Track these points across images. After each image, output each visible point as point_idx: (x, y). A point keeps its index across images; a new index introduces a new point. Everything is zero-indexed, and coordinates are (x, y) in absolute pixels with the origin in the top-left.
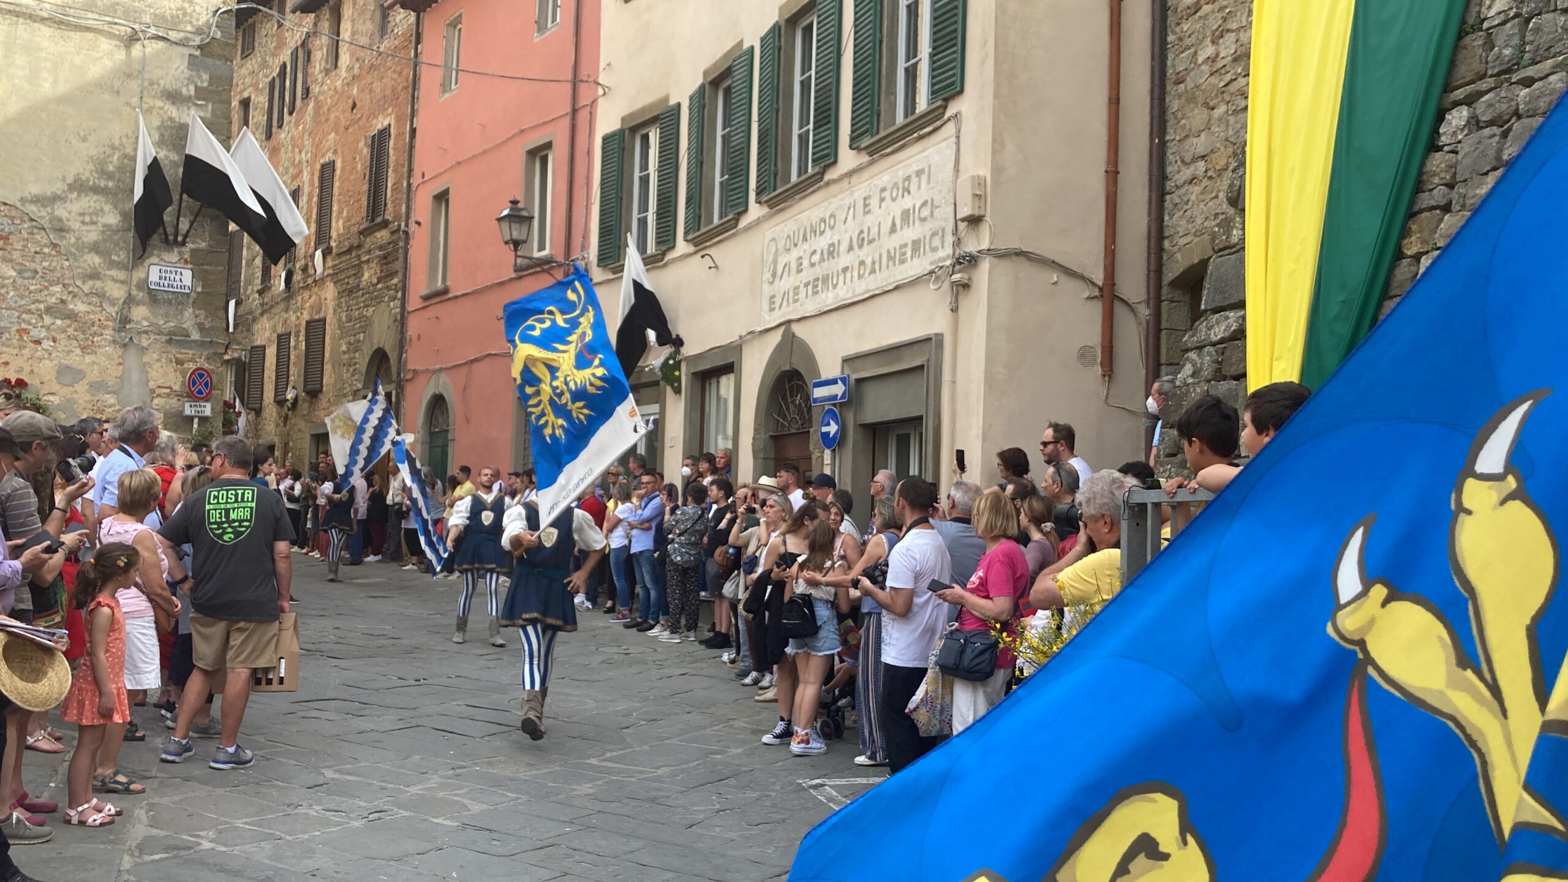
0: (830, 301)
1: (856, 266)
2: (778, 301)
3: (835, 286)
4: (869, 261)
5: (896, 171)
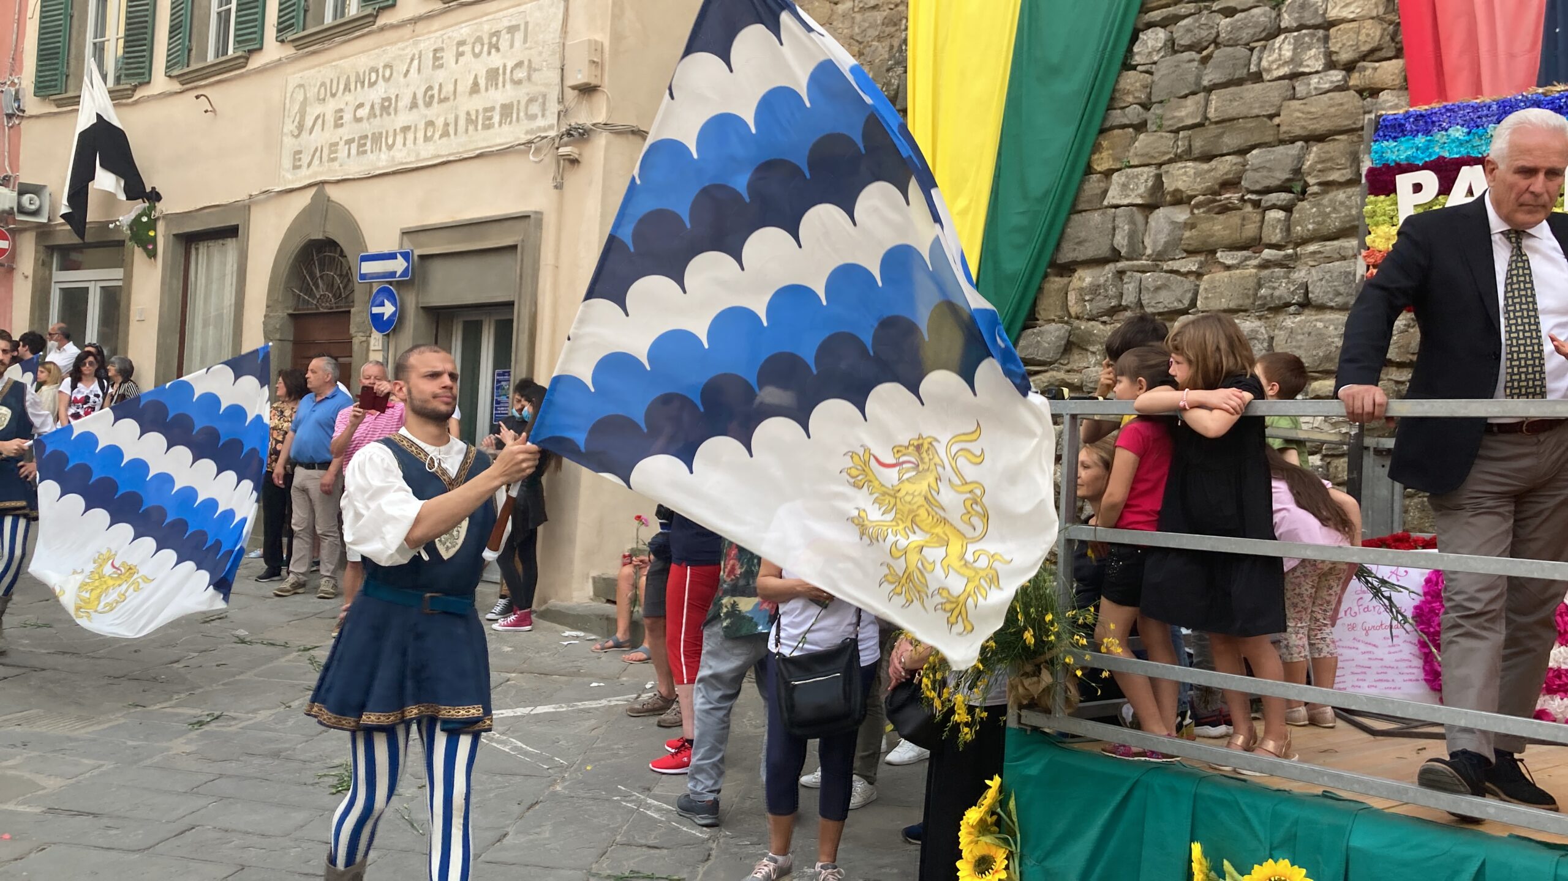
0: (383, 163)
1: (422, 126)
2: (305, 159)
3: (390, 147)
4: (440, 123)
5: (481, 23)
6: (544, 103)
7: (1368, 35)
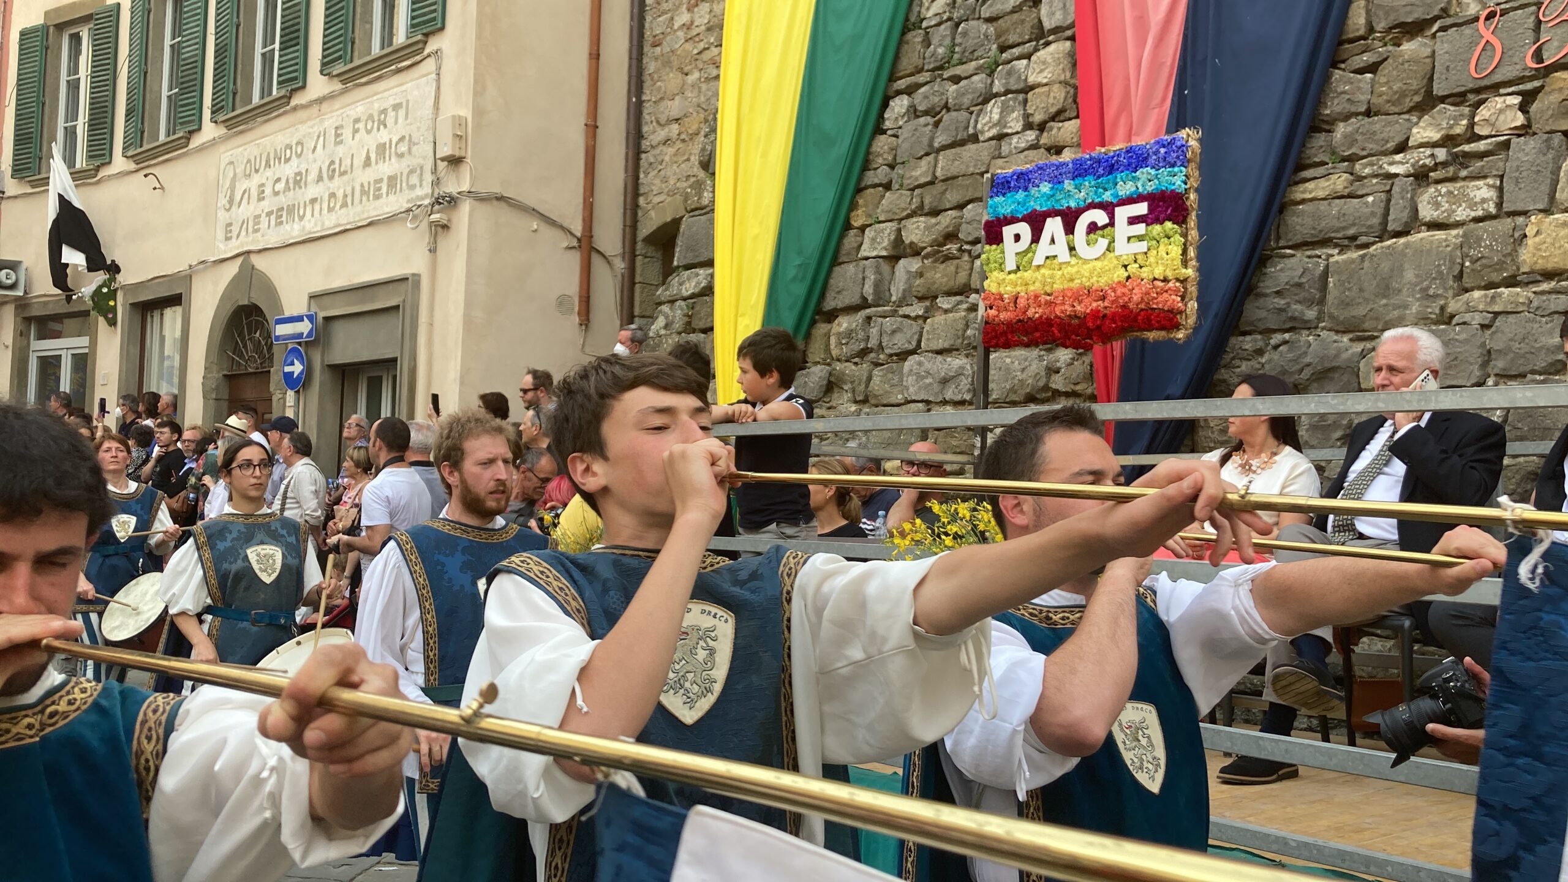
0: (296, 233)
1: (326, 197)
2: (235, 229)
3: (301, 218)
4: (340, 194)
5: (372, 102)
6: (421, 174)
7: (1055, 98)
